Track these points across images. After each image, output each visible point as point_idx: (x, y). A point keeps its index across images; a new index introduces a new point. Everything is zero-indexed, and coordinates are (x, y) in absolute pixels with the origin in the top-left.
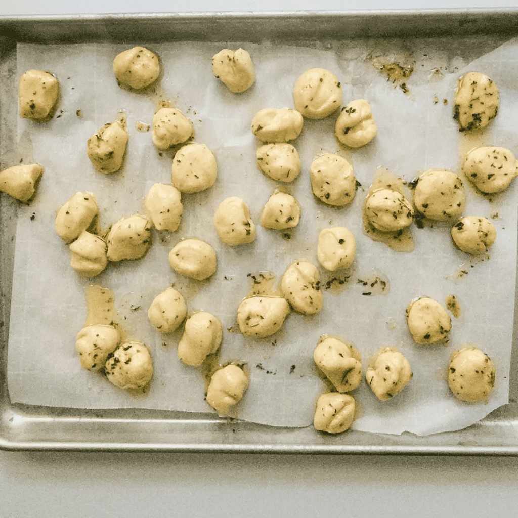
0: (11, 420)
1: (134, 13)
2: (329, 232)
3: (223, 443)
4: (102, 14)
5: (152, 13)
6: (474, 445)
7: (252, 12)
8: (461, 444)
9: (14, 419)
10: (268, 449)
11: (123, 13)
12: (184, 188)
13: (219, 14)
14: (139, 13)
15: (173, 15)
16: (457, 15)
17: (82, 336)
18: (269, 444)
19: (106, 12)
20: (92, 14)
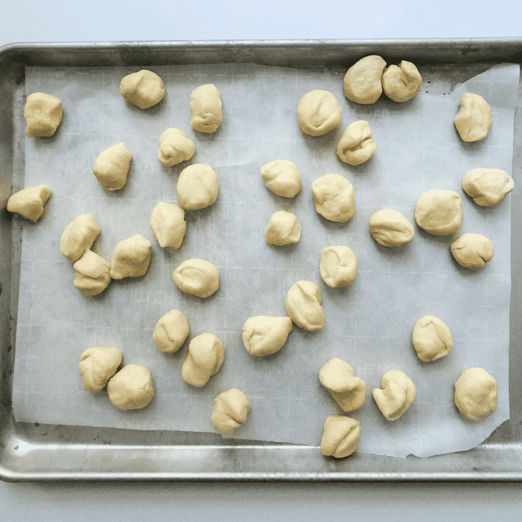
0: (17, 448)
1: (148, 41)
2: (332, 251)
3: (235, 471)
4: (117, 42)
5: (166, 41)
6: (488, 471)
7: (263, 40)
8: (475, 470)
9: (19, 447)
10: (280, 477)
11: (137, 41)
12: (187, 206)
13: (231, 43)
14: (153, 41)
15: (186, 43)
16: (461, 44)
17: (86, 358)
18: (281, 471)
19: (121, 40)
20: (107, 42)
